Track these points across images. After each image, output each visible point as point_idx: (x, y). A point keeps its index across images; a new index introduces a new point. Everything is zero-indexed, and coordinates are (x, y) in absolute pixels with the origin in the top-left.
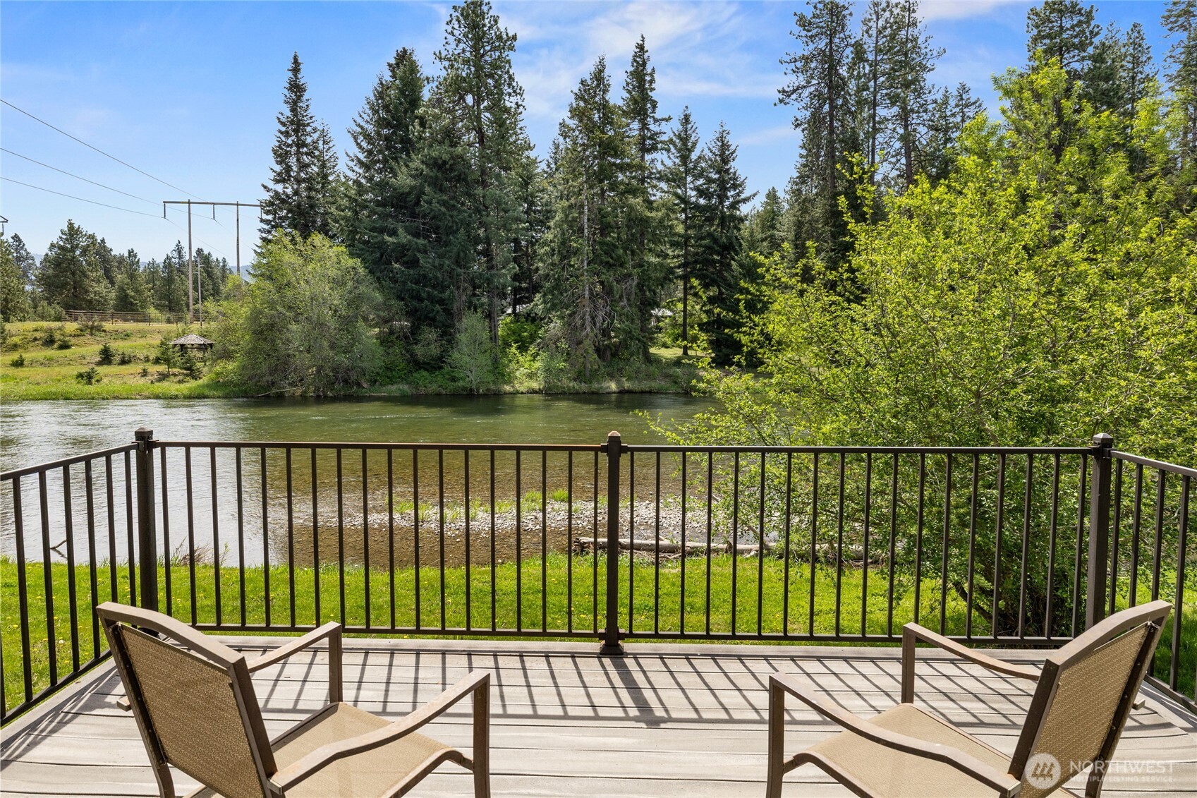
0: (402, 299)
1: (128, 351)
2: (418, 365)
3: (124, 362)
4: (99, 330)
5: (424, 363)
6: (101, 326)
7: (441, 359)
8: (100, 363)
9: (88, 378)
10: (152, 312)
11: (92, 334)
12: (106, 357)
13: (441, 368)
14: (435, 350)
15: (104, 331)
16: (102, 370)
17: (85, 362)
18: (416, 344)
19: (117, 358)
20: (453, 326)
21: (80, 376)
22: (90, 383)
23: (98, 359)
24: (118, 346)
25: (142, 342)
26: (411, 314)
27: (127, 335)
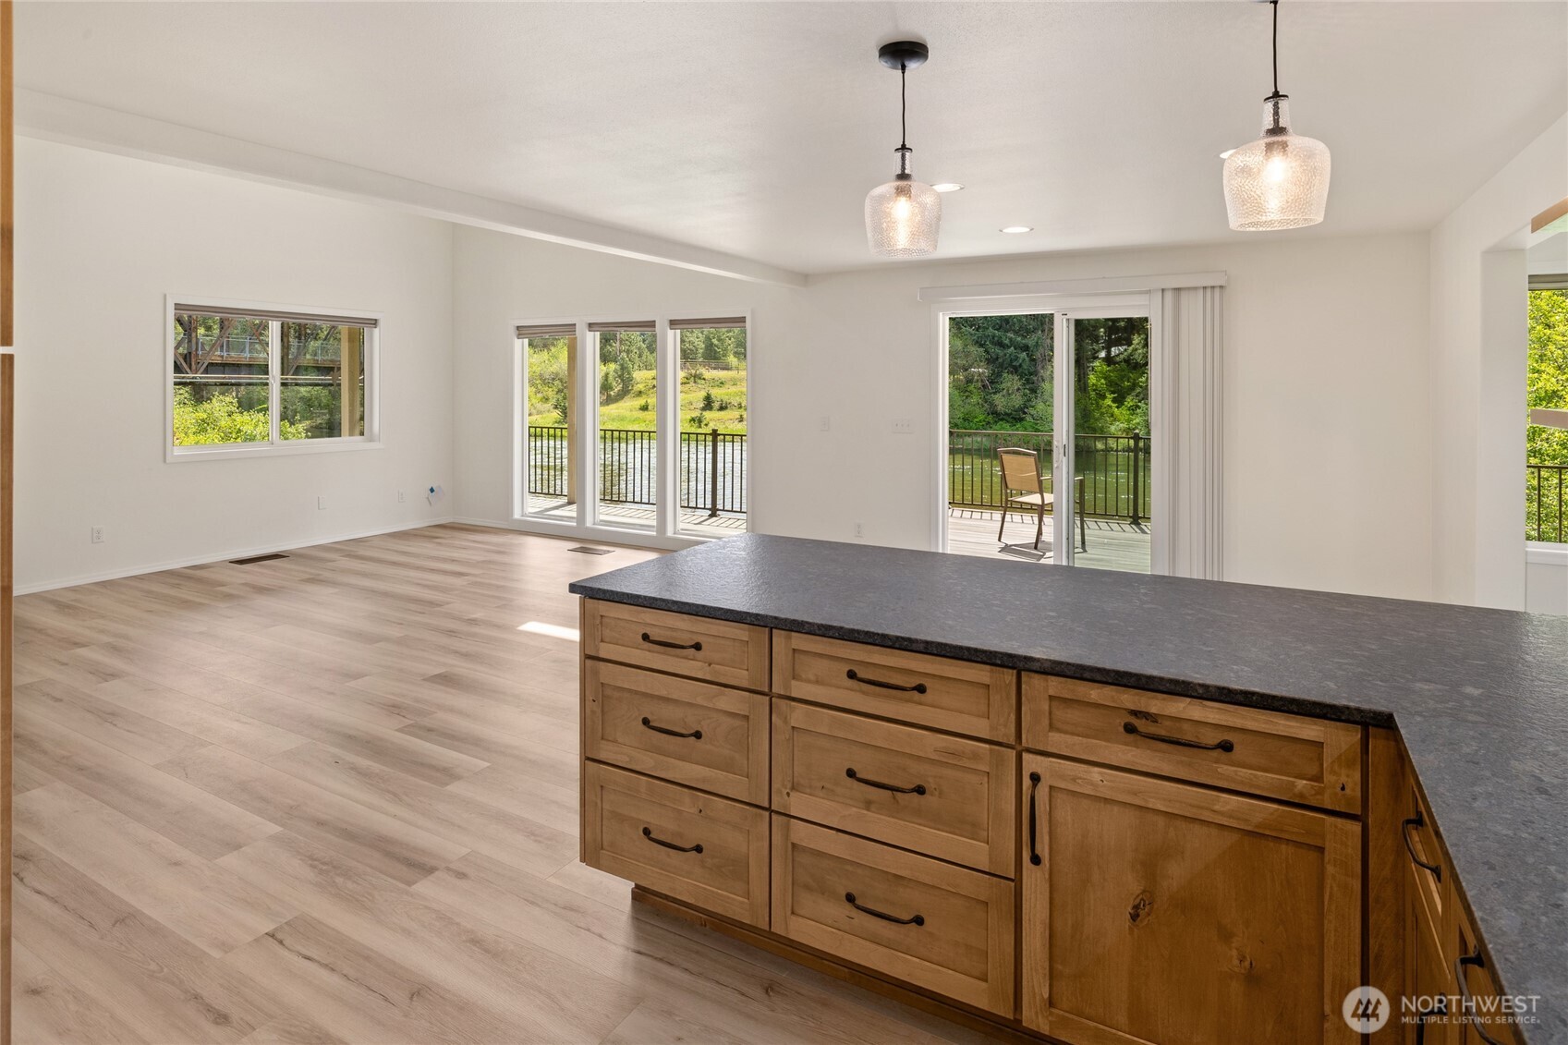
0: (981, 346)
1: (726, 399)
2: (998, 416)
3: (722, 408)
4: (700, 378)
5: (1006, 414)
6: (702, 374)
7: (1023, 410)
8: (704, 409)
9: (698, 421)
10: (732, 360)
11: (695, 382)
12: (708, 404)
13: (1021, 420)
14: (1017, 400)
15: (704, 379)
16: (707, 414)
17: (692, 407)
18: (995, 393)
19: (716, 405)
20: (1035, 373)
21: (693, 420)
22: (700, 427)
23: (702, 405)
24: (717, 393)
25: (733, 389)
26: (991, 361)
27: (722, 383)
